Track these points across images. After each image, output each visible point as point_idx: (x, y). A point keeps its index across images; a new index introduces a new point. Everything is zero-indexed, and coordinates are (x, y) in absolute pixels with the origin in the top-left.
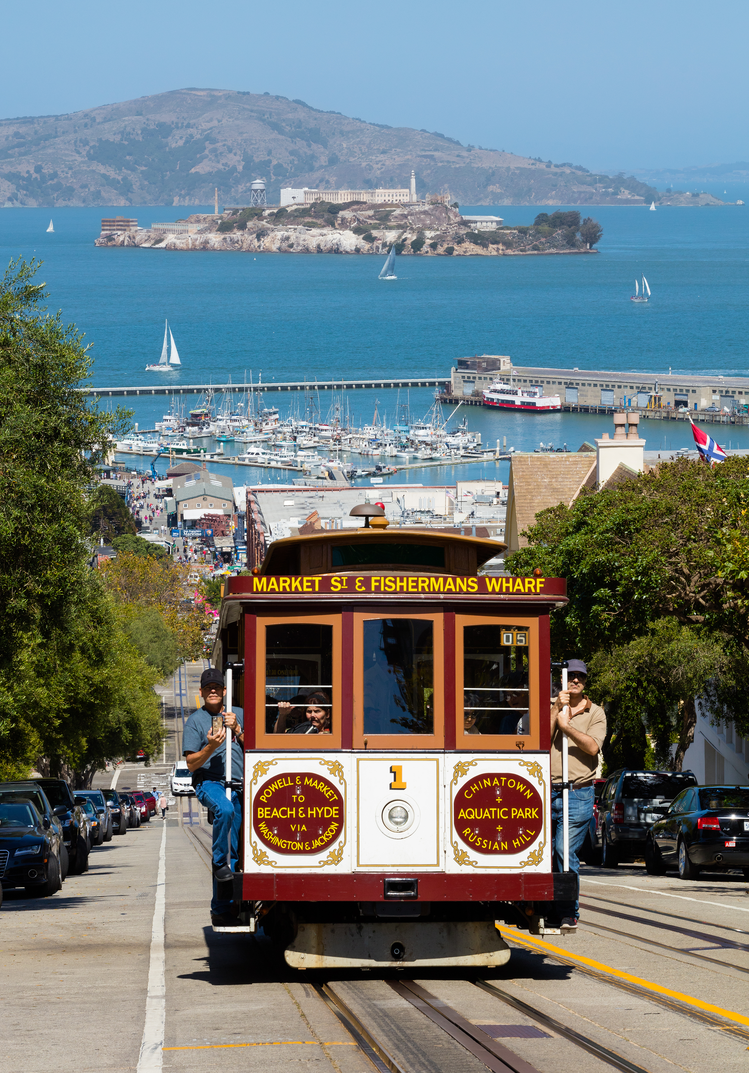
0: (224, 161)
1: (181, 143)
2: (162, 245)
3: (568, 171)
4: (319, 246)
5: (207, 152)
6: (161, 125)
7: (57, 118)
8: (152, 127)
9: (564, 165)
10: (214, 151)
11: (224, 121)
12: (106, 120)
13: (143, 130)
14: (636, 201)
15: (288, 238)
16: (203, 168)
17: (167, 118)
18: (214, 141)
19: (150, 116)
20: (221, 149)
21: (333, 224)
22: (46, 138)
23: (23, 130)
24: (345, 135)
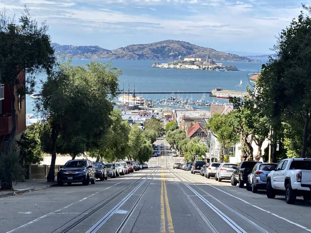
0: (175, 53)
2: (163, 67)
4: (190, 68)
5: (172, 51)
6: (164, 46)
9: (234, 55)
12: (154, 45)
14: (247, 61)
16: (171, 54)
18: (173, 49)
19: (162, 45)
20: (174, 51)
21: (193, 64)
22: (144, 48)
23: (140, 46)
24: (196, 49)
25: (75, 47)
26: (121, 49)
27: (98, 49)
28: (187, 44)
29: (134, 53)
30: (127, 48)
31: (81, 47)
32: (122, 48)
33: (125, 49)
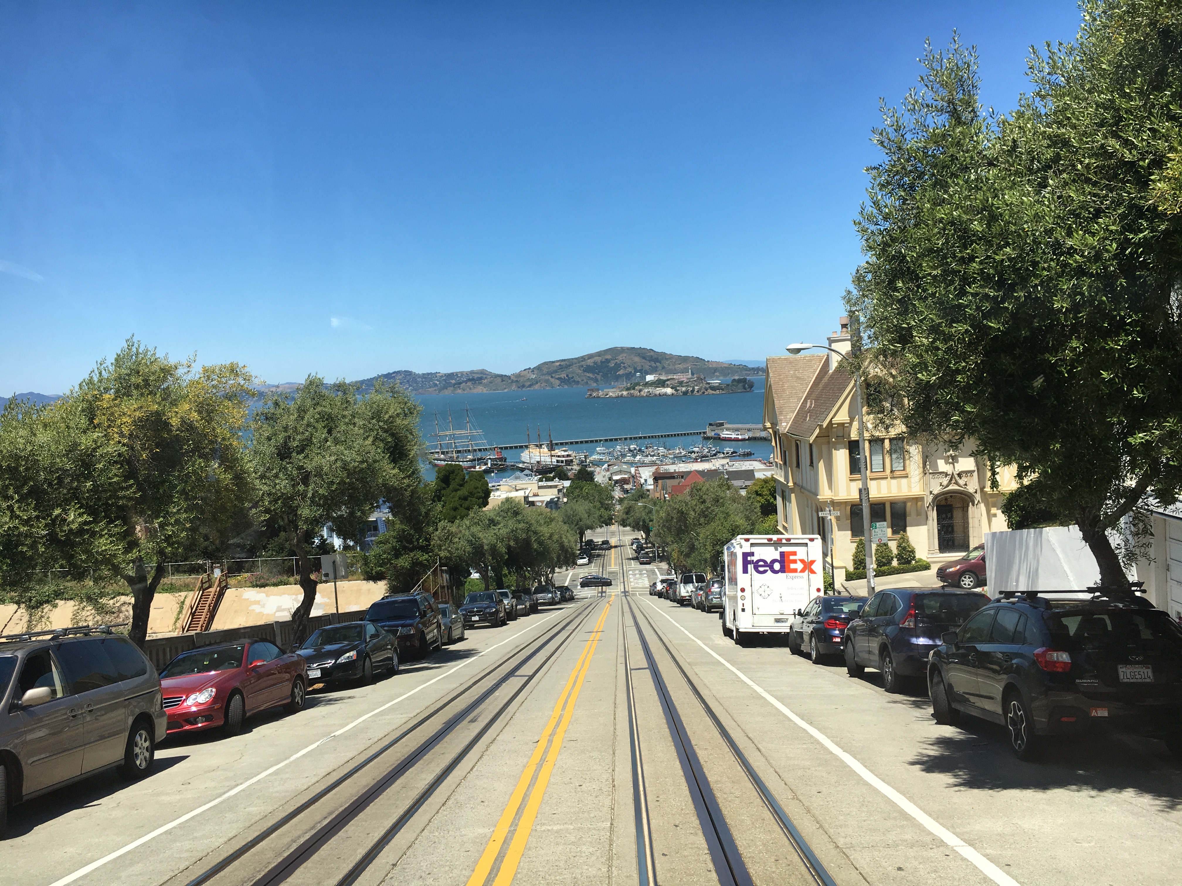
2: (608, 396)
5: (622, 367)
6: (606, 359)
8: (604, 360)
10: (624, 367)
11: (627, 357)
13: (601, 361)
15: (649, 392)
16: (621, 372)
17: (609, 357)
18: (624, 364)
19: (603, 357)
21: (664, 386)
22: (570, 366)
23: (562, 363)
24: (667, 359)
26: (527, 371)
27: (485, 374)
28: (650, 353)
29: (552, 377)
33: (535, 371)
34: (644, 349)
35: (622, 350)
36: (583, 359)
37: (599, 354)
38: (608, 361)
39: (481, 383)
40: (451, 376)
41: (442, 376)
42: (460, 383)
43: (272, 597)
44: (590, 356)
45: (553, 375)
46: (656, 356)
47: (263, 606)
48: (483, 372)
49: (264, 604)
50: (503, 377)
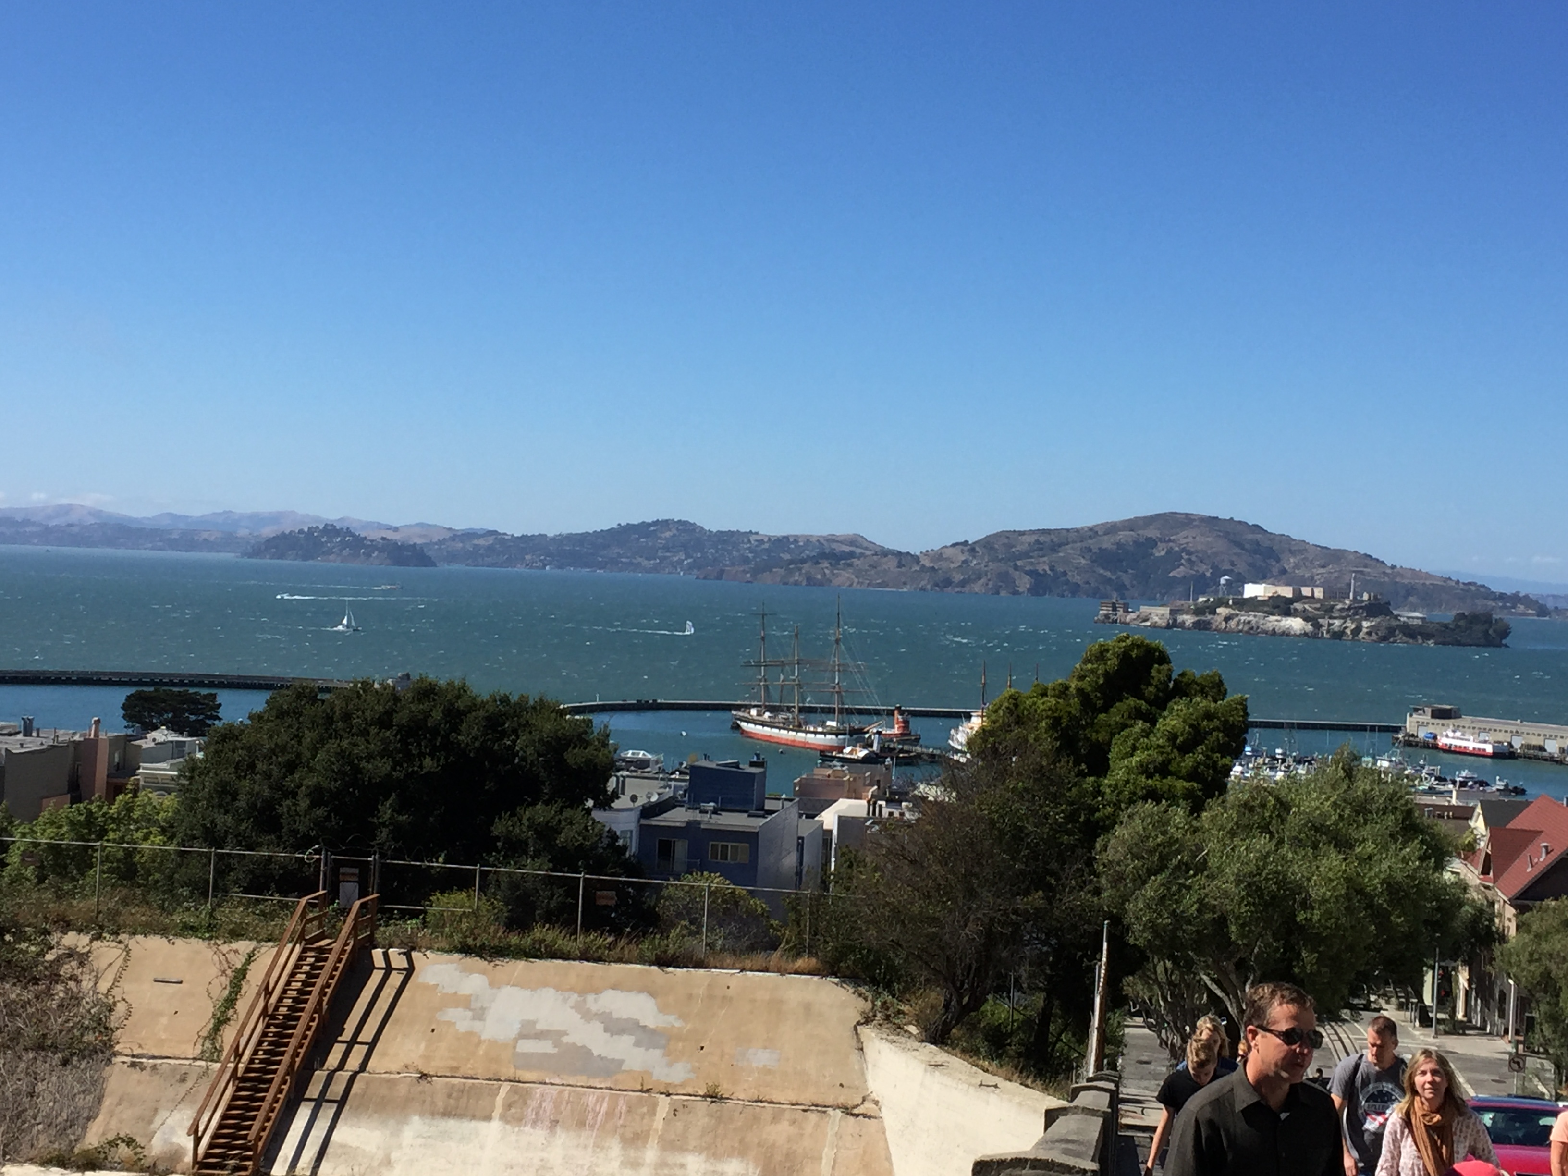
0: (1196, 569)
1: (1163, 553)
3: (1473, 588)
4: (1274, 629)
5: (1183, 561)
6: (1148, 539)
7: (1068, 530)
8: (1141, 540)
9: (1470, 584)
10: (1189, 560)
11: (1197, 538)
12: (1106, 533)
13: (1135, 542)
14: (1530, 614)
15: (1249, 622)
16: (1178, 573)
17: (1152, 533)
18: (1189, 553)
19: (1140, 532)
20: (1194, 558)
21: (1288, 613)
22: (1060, 545)
23: (1042, 539)
24: (1293, 553)
25: (766, 540)
26: (961, 547)
27: (860, 547)
28: (1253, 533)
29: (1016, 568)
30: (988, 543)
31: (791, 540)
32: (966, 543)
33: (977, 549)
34: (1240, 522)
35: (1187, 521)
36: (1093, 532)
37: (1131, 525)
38: (1152, 543)
39: (850, 565)
40: (782, 542)
41: (761, 542)
42: (803, 561)
43: (508, 992)
44: (1111, 529)
45: (1019, 563)
46: (1267, 543)
47: (480, 1015)
48: (854, 541)
49: (483, 1009)
50: (903, 558)
